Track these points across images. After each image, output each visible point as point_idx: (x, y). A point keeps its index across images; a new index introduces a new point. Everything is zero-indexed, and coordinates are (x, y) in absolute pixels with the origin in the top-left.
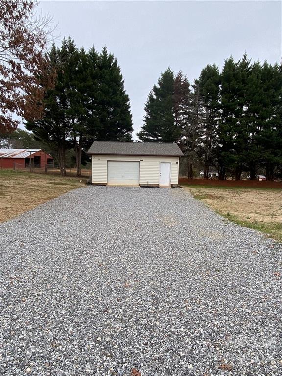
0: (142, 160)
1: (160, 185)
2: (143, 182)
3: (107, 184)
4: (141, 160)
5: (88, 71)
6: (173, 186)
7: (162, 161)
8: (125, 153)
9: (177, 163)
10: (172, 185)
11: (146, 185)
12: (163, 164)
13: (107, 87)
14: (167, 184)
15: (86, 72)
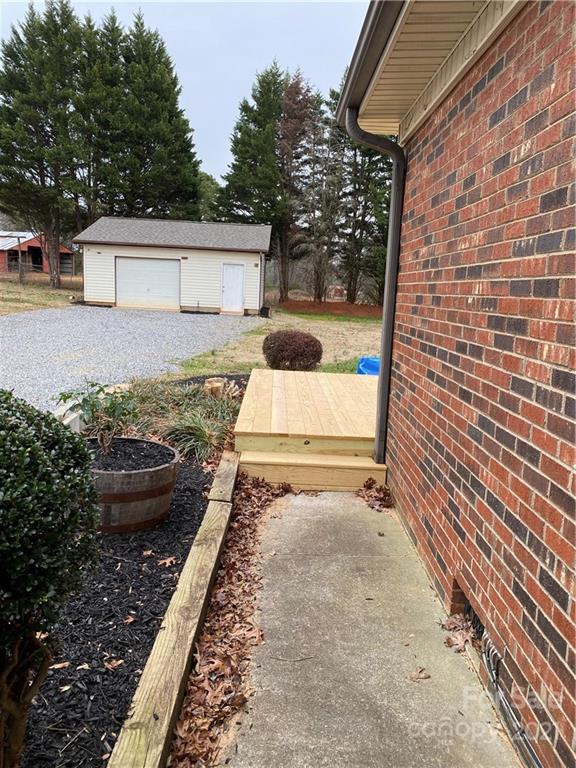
0: (186, 258)
1: (223, 310)
2: (190, 302)
3: (115, 303)
4: (183, 258)
5: (95, 68)
6: (249, 312)
7: (227, 261)
8: (151, 242)
9: (256, 265)
10: (246, 310)
11: (195, 310)
12: (229, 268)
13: (137, 102)
14: (239, 309)
15: (91, 68)
